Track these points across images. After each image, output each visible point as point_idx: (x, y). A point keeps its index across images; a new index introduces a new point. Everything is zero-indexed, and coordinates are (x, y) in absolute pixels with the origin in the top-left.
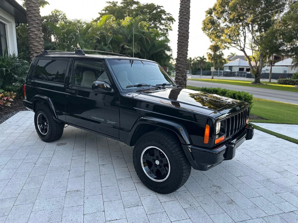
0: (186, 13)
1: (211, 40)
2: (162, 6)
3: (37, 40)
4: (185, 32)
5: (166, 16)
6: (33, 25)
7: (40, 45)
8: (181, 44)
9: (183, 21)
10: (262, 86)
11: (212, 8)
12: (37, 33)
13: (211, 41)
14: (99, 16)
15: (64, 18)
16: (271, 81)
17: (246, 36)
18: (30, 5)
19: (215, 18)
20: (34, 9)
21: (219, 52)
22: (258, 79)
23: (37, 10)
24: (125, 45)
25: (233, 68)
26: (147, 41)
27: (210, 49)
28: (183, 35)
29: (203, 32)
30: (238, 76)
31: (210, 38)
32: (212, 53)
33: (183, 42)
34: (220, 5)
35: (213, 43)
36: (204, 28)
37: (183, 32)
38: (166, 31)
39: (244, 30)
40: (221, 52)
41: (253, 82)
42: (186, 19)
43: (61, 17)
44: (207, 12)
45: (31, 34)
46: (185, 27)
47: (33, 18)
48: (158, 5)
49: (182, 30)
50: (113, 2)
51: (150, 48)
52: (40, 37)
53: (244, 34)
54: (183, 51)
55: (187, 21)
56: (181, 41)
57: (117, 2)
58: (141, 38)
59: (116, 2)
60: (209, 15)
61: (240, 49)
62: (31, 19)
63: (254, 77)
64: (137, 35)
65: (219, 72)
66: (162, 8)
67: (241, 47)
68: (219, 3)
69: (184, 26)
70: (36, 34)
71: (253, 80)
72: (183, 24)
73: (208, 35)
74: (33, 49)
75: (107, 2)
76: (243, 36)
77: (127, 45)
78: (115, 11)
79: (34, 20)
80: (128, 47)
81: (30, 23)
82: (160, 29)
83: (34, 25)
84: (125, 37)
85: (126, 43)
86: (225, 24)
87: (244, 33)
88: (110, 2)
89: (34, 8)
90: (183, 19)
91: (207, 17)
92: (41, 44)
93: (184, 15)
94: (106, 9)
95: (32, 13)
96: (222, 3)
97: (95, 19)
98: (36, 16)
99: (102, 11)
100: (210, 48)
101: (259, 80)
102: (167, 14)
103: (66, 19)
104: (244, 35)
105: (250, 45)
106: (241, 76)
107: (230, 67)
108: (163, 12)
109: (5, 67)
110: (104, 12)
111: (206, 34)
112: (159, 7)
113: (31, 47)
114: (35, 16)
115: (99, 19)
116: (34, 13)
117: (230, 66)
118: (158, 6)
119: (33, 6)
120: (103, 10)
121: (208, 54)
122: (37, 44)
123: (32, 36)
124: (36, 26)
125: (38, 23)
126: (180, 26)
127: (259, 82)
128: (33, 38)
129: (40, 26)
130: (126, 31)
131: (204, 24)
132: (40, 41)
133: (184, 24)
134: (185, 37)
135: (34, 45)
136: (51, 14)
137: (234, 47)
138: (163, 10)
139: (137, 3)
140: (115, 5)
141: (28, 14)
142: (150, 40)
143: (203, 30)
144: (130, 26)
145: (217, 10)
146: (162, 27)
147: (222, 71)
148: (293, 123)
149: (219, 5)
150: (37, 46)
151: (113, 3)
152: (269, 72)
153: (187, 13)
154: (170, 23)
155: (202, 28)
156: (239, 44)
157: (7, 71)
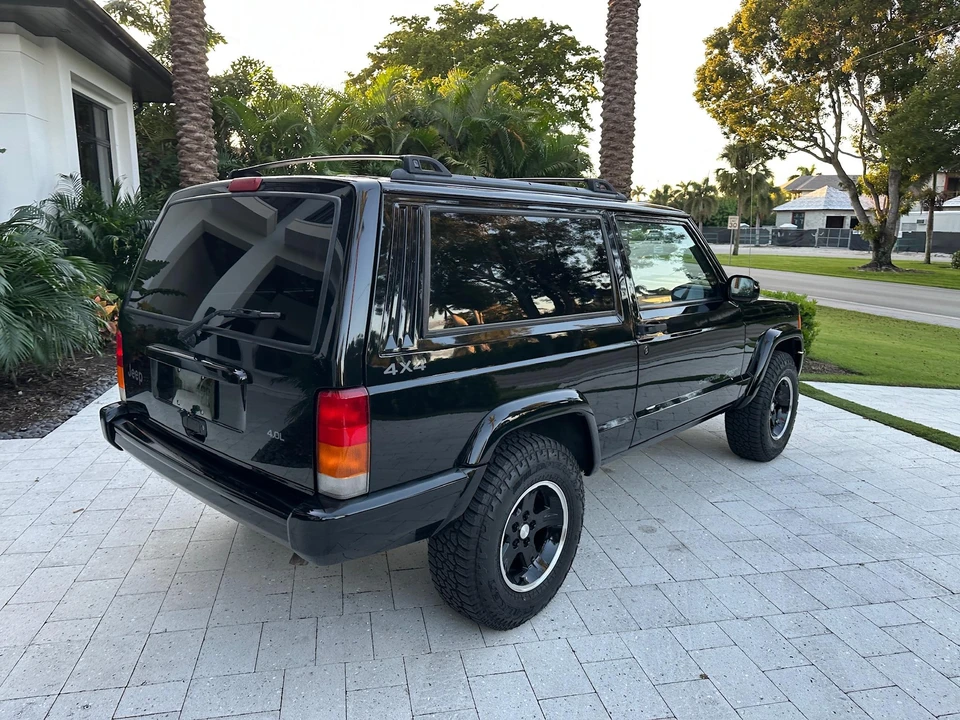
0: (623, 61)
1: (727, 130)
2: (567, 27)
3: (200, 154)
4: (622, 118)
5: (578, 58)
6: (190, 113)
7: (209, 170)
8: (610, 152)
9: (616, 85)
10: (895, 276)
11: (726, 27)
12: (202, 135)
13: (725, 133)
14: (368, 63)
15: (268, 81)
16: (933, 259)
17: (841, 113)
18: (183, 59)
19: (737, 59)
20: (193, 70)
21: (756, 167)
22: (884, 253)
23: (200, 72)
24: (447, 155)
25: (808, 217)
26: (515, 143)
27: (725, 159)
28: (617, 126)
29: (698, 104)
30: (822, 243)
31: (723, 123)
32: (733, 171)
33: (615, 148)
34: (753, 18)
35: (733, 140)
36: (703, 91)
37: (615, 118)
38: (580, 105)
39: (834, 94)
40: (761, 168)
41: (868, 262)
42: (626, 78)
43: (261, 77)
44: (709, 40)
45: (184, 140)
46: (621, 103)
47: (192, 95)
48: (555, 23)
49: (613, 111)
50: (413, 18)
51: (525, 162)
52: (208, 147)
53: (834, 107)
54: (616, 175)
55: (627, 85)
56: (609, 144)
57: (428, 19)
58: (496, 135)
59: (423, 19)
60: (716, 51)
61: (822, 156)
62: (185, 98)
63: (871, 245)
64: (486, 126)
65: (757, 232)
66: (566, 32)
67: (824, 149)
68: (750, 10)
69: (619, 99)
70: (199, 139)
71: (868, 256)
72: (616, 94)
73: (716, 114)
74: (191, 179)
75: (396, 19)
76: (833, 115)
77: (456, 158)
78: (419, 47)
79: (193, 101)
80: (456, 162)
81: (184, 108)
82: (562, 98)
83: (193, 115)
84: (447, 133)
85: (452, 149)
86: (770, 76)
87: (836, 105)
88: (404, 20)
89: (192, 67)
90: (617, 80)
91: (709, 56)
92: (210, 167)
93: (619, 68)
94: (393, 41)
95: (188, 81)
96: (756, 10)
97: (357, 72)
98: (197, 89)
99: (378, 48)
100: (724, 156)
101: (887, 255)
102: (583, 49)
103: (274, 84)
104: (835, 111)
105: (857, 144)
106: (833, 244)
107: (798, 216)
108: (571, 44)
109: (118, 233)
110: (384, 51)
111: (709, 111)
112: (556, 29)
113: (185, 175)
114: (195, 88)
115: (368, 73)
116: (193, 81)
117: (795, 213)
118: (552, 25)
119: (190, 60)
120: (383, 46)
121: (721, 172)
122: (201, 167)
123: (187, 143)
124: (198, 115)
125: (202, 109)
126: (608, 100)
127: (889, 264)
128: (189, 150)
129: (208, 116)
130: (450, 114)
131: (702, 79)
132: (208, 158)
133: (619, 94)
134: (621, 132)
135: (192, 169)
136: (231, 72)
137: (804, 149)
138: (570, 38)
139: (488, 19)
140: (419, 29)
141: (177, 85)
142: (524, 137)
143: (698, 100)
144: (464, 98)
145: (742, 33)
146: (566, 91)
147: (770, 228)
148: (939, 384)
149: (748, 19)
150: (200, 171)
151: (413, 23)
152: (924, 229)
153: (627, 62)
154: (593, 78)
155: (695, 94)
156: (820, 141)
157: (121, 243)
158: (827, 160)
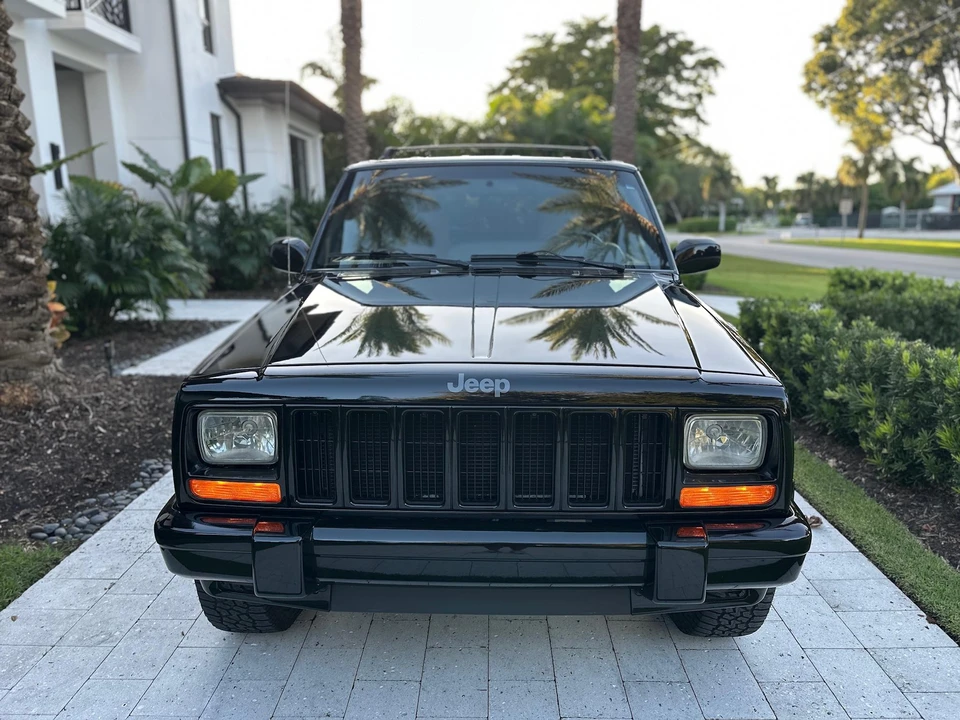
2: (683, 33)
5: (695, 58)
11: (832, 24)
13: (838, 122)
14: (506, 76)
19: (843, 54)
34: (851, 15)
36: (809, 84)
38: (696, 102)
44: (815, 37)
48: (669, 31)
50: (545, 34)
60: (823, 46)
61: (931, 141)
67: (933, 134)
73: (823, 104)
82: (679, 97)
91: (816, 51)
97: (497, 84)
99: (513, 62)
102: (700, 49)
108: (686, 47)
110: (519, 64)
111: (816, 102)
112: (672, 35)
115: (505, 84)
117: (957, 196)
120: (518, 60)
131: (808, 73)
137: (912, 134)
138: (685, 42)
140: (549, 43)
143: (806, 92)
146: (684, 89)
147: (922, 213)
149: (847, 16)
154: (708, 75)
155: (802, 86)
156: (928, 126)
158: (935, 143)
